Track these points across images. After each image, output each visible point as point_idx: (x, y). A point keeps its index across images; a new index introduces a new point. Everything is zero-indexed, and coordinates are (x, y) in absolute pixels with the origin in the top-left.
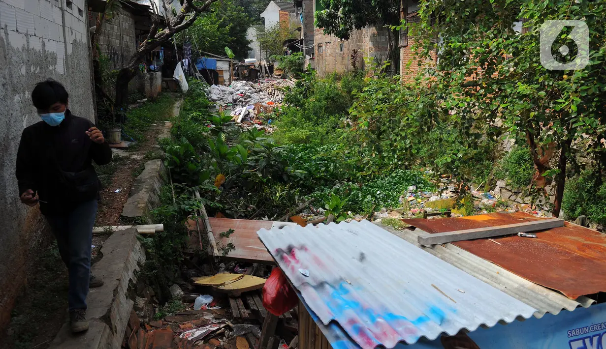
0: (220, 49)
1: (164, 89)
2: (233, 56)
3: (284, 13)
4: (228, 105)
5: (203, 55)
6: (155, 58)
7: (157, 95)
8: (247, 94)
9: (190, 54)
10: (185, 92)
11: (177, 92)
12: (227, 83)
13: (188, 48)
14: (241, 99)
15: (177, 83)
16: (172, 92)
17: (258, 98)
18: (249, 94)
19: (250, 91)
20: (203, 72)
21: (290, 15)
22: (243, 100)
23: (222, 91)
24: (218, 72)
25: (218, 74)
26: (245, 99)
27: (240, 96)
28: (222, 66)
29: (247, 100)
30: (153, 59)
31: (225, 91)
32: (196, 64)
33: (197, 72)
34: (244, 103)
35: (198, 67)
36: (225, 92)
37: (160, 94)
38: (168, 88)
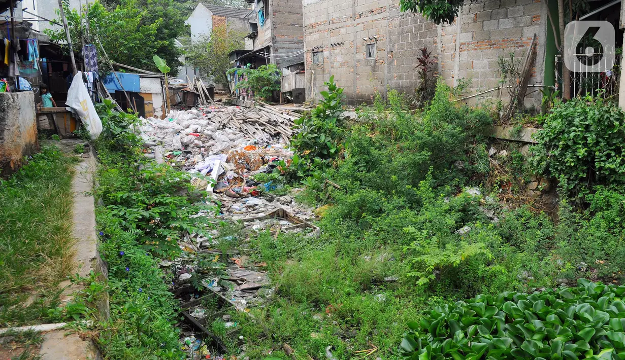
0: (144, 59)
1: (43, 134)
2: (168, 70)
3: (219, 18)
4: (175, 153)
5: (116, 69)
6: (17, 58)
7: (24, 155)
8: (206, 132)
9: (94, 65)
10: (94, 138)
11: (76, 137)
12: (160, 114)
13: (91, 53)
14: (196, 142)
15: (75, 118)
16: (64, 138)
17: (227, 139)
18: (210, 133)
19: (210, 127)
20: (119, 95)
21: (228, 21)
22: (201, 144)
23: (160, 128)
24: (142, 96)
25: (142, 99)
26: (203, 142)
27: (194, 137)
28: (149, 86)
29: (207, 144)
30: (11, 61)
31: (164, 128)
32: (105, 83)
33: (108, 96)
34: (203, 149)
35: (110, 88)
36: (166, 131)
37: (30, 150)
38: (55, 131)
